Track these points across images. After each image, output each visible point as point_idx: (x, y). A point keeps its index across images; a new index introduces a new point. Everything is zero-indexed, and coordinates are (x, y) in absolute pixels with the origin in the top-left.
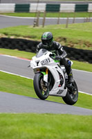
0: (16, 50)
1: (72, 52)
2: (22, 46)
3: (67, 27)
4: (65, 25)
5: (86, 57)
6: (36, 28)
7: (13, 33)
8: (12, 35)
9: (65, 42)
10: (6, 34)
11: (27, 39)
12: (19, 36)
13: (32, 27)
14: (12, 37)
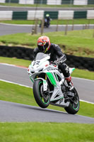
0: (14, 58)
1: (71, 59)
2: (20, 54)
3: (66, 34)
4: (64, 32)
5: (86, 65)
6: (35, 35)
7: (11, 40)
8: (10, 43)
9: (65, 50)
10: (4, 42)
11: (26, 47)
12: (17, 44)
13: (30, 34)
14: (10, 45)
